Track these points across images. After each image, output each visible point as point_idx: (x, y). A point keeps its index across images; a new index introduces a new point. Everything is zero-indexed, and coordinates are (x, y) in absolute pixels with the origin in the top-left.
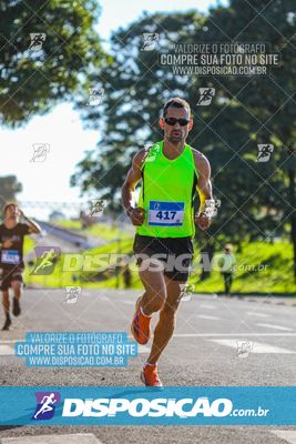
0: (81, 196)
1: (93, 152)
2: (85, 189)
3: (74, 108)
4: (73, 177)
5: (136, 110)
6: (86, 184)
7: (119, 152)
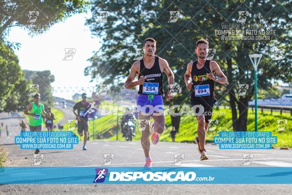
0: (92, 81)
1: (99, 52)
2: (94, 77)
3: (86, 24)
4: (86, 69)
5: (125, 24)
6: (95, 73)
7: (115, 52)
